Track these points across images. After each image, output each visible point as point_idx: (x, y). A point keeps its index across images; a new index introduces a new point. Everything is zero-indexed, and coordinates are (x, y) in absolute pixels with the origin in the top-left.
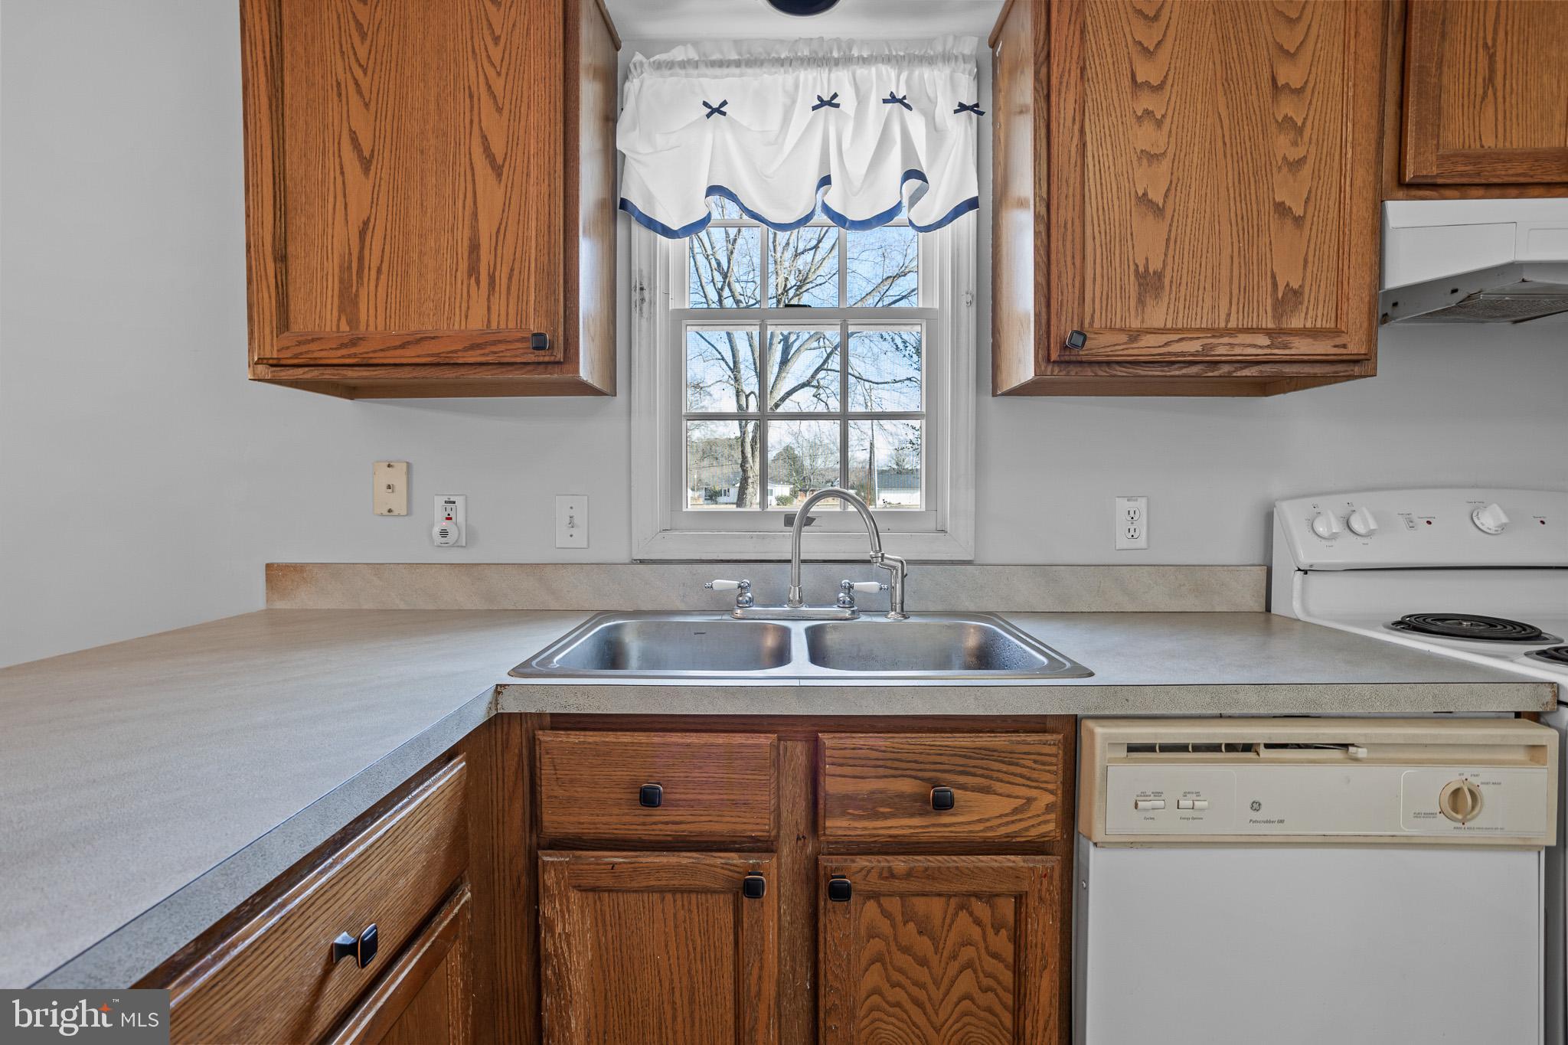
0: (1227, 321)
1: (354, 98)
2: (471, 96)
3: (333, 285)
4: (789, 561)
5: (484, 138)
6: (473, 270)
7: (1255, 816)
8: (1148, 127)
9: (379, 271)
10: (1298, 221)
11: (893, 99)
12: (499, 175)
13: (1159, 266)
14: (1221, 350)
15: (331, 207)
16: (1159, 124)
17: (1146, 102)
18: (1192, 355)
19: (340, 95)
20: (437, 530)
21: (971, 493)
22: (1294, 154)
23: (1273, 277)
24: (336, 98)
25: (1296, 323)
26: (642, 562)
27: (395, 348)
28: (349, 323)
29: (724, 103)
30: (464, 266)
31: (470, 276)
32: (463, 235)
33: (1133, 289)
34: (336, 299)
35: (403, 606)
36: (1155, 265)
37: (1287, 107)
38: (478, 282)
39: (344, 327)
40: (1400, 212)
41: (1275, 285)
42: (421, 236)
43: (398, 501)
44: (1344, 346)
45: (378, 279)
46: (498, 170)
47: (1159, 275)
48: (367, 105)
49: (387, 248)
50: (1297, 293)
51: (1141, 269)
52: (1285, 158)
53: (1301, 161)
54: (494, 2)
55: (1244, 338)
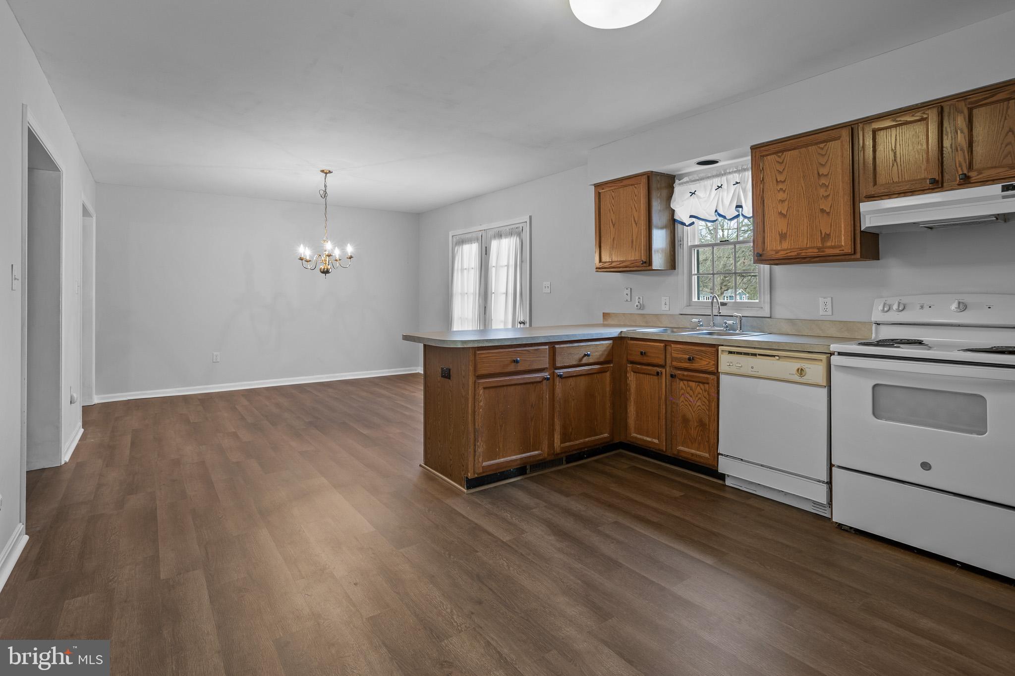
0: (807, 245)
1: (612, 212)
3: (609, 251)
5: (634, 217)
6: (632, 247)
7: (752, 370)
8: (781, 193)
10: (828, 213)
11: (737, 183)
13: (786, 232)
14: (803, 254)
15: (608, 236)
16: (784, 191)
17: (780, 186)
18: (794, 256)
19: (609, 212)
20: (636, 305)
21: (769, 296)
22: (825, 194)
23: (821, 231)
24: (609, 214)
25: (829, 244)
26: (681, 314)
27: (619, 264)
28: (611, 259)
29: (695, 191)
30: (630, 246)
32: (630, 239)
33: (778, 238)
34: (609, 254)
36: (784, 231)
37: (823, 181)
38: (633, 251)
40: (865, 206)
41: (821, 233)
42: (623, 240)
43: (629, 298)
44: (843, 250)
46: (636, 224)
47: (786, 234)
48: (614, 213)
49: (617, 243)
50: (829, 235)
51: (780, 233)
52: (823, 196)
53: (828, 196)
54: (635, 187)
55: (810, 250)
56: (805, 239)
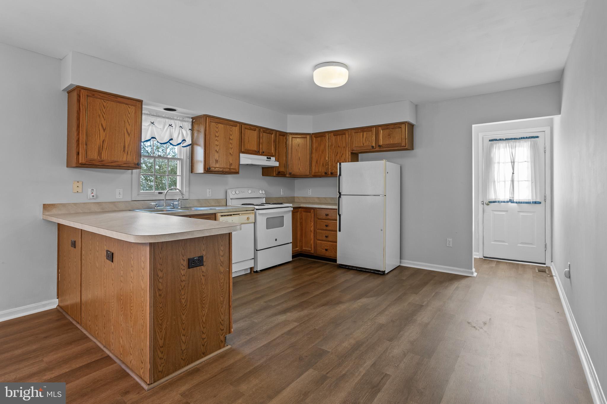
0: (225, 167)
1: (102, 118)
2: (124, 122)
3: (97, 150)
4: (164, 200)
5: (127, 129)
6: (124, 151)
8: (217, 142)
9: (106, 149)
10: (232, 155)
12: (129, 136)
14: (224, 170)
15: (97, 137)
16: (218, 141)
17: (217, 138)
19: (99, 117)
21: (188, 188)
24: (98, 118)
25: (232, 167)
26: (134, 201)
27: (110, 163)
28: (100, 157)
29: (154, 122)
30: (122, 150)
31: (123, 152)
32: (122, 145)
33: (215, 162)
34: (97, 153)
35: (81, 212)
36: (217, 159)
37: (231, 141)
38: (125, 153)
39: (99, 158)
40: (241, 155)
41: (230, 163)
42: (114, 144)
43: (80, 190)
44: (236, 170)
45: (106, 150)
46: (129, 135)
47: (218, 160)
48: (105, 120)
49: (108, 145)
50: (232, 164)
53: (232, 148)
54: (129, 107)
55: (226, 169)
56: (224, 164)
